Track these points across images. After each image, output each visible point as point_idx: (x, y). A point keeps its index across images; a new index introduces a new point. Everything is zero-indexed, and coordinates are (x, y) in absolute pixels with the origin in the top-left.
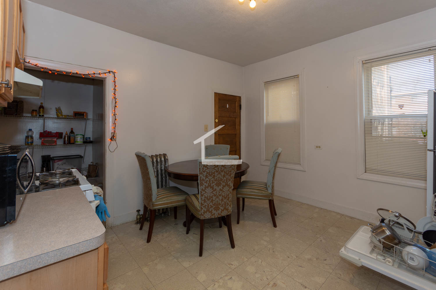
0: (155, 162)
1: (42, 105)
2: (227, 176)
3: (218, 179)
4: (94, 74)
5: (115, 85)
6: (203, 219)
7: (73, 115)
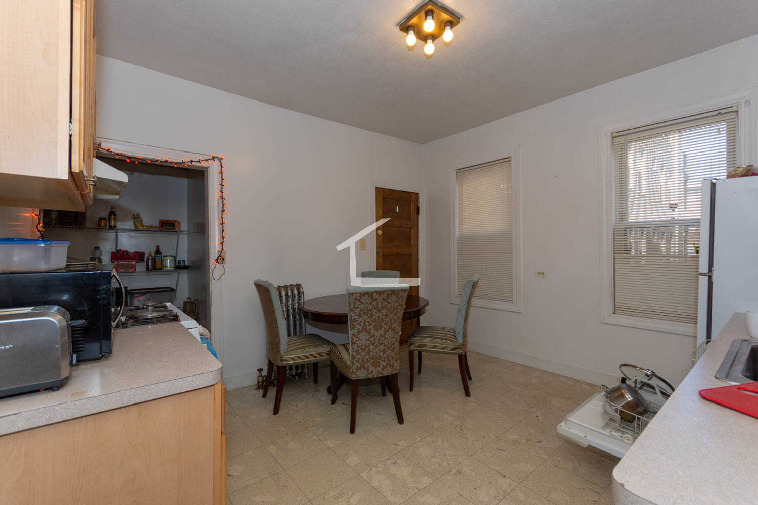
0: (284, 297)
1: (112, 210)
2: (391, 316)
3: (377, 319)
4: (191, 161)
5: (222, 178)
6: (355, 379)
7: (159, 226)
